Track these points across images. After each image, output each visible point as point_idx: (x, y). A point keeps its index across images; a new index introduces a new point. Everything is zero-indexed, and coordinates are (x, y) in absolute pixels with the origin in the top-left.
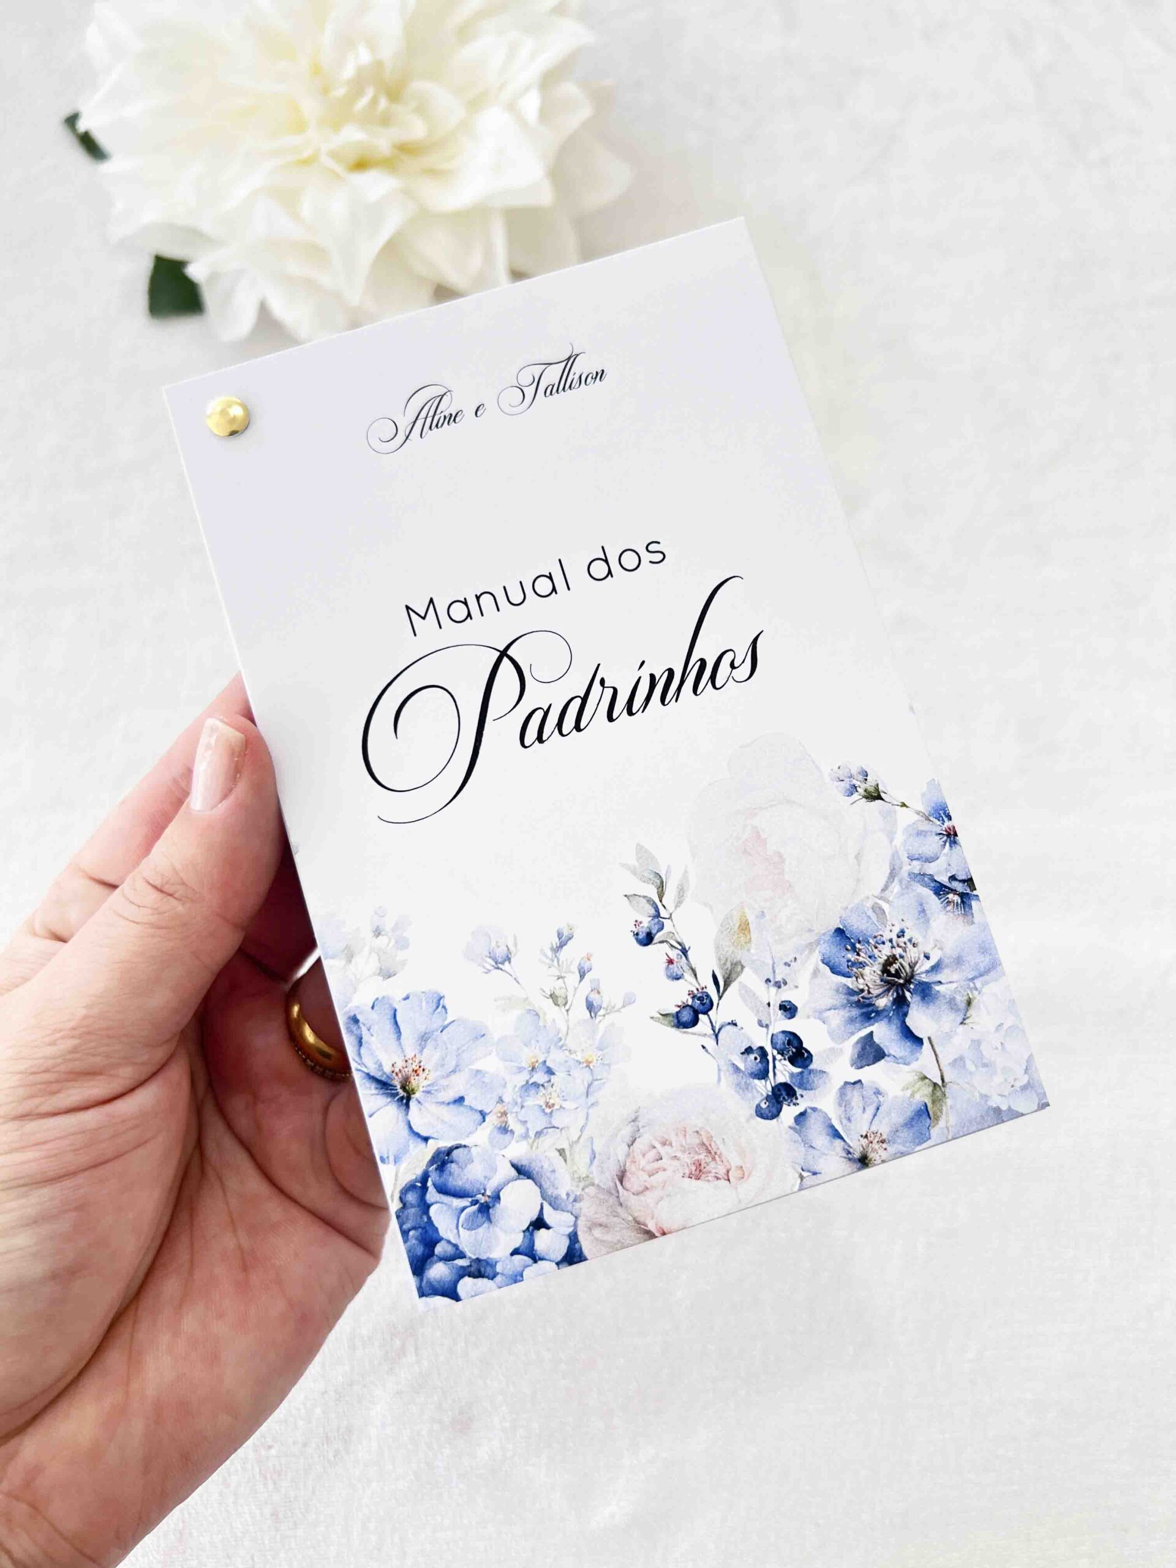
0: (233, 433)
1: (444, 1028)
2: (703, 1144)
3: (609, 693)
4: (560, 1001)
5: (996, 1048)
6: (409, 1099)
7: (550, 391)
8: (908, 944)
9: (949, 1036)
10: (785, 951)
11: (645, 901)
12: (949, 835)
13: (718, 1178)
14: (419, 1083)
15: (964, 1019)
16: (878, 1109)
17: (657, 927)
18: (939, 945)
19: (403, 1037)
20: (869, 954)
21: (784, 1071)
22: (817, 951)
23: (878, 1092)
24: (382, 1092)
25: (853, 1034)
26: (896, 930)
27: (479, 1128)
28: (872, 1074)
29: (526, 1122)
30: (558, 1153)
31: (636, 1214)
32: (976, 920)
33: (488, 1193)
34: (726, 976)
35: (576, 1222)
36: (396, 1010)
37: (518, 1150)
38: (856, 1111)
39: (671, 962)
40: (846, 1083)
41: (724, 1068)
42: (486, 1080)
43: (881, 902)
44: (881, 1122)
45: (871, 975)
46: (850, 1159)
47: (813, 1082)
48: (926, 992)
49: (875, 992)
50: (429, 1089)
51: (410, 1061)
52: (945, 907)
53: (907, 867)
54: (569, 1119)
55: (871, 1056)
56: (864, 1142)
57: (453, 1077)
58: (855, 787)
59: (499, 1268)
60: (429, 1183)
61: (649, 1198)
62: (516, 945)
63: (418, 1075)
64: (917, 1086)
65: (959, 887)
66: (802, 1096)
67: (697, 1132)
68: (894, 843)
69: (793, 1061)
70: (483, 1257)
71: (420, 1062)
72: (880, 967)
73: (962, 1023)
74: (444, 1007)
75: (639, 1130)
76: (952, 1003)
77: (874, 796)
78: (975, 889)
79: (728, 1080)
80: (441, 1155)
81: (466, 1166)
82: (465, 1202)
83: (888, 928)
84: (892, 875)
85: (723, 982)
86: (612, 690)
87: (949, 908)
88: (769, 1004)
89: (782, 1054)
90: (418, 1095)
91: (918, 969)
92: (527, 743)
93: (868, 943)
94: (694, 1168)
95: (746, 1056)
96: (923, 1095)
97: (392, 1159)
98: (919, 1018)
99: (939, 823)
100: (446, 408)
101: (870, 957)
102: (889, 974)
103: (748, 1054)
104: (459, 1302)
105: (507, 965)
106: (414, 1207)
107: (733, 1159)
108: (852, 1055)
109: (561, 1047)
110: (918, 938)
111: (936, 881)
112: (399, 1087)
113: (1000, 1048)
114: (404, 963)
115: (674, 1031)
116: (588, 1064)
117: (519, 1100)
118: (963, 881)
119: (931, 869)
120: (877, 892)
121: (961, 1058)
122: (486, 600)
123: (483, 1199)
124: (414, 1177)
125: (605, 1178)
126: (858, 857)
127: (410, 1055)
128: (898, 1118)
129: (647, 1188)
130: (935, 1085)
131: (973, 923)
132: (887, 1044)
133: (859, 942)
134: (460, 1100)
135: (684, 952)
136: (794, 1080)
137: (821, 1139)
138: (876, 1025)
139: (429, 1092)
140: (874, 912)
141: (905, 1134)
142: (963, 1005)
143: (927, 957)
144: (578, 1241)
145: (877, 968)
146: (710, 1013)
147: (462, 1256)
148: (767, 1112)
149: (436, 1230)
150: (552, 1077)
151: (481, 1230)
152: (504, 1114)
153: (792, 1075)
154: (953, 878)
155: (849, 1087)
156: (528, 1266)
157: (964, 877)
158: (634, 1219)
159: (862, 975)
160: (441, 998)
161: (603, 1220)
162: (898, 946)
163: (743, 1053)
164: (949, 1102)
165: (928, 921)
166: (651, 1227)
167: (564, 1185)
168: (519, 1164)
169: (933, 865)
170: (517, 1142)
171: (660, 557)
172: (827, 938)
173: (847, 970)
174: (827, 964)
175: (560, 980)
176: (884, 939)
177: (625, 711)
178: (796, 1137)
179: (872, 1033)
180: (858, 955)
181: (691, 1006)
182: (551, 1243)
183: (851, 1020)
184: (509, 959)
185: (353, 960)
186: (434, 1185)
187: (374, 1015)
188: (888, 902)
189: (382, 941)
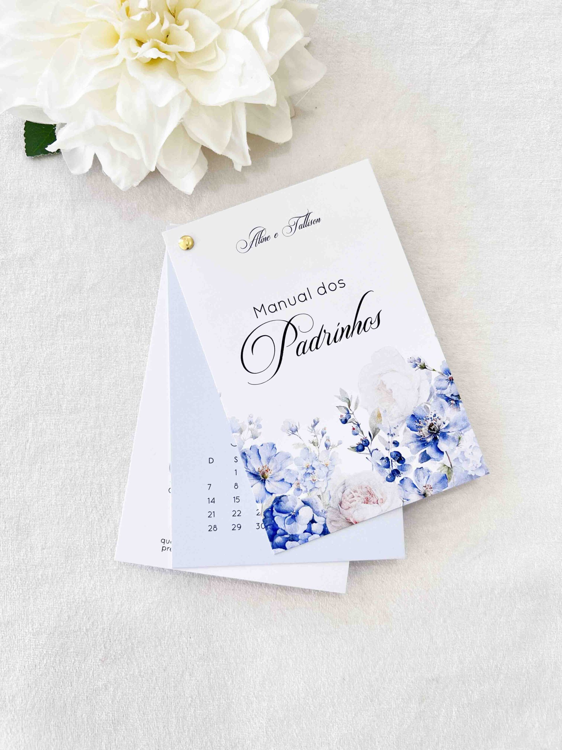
0: (188, 249)
1: (276, 455)
2: (368, 491)
3: (327, 335)
4: (316, 444)
5: (470, 454)
6: (265, 480)
7: (301, 227)
8: (437, 419)
9: (453, 450)
10: (394, 423)
11: (343, 408)
12: (450, 380)
13: (374, 503)
14: (268, 475)
15: (458, 444)
16: (429, 477)
17: (348, 417)
18: (448, 419)
19: (261, 459)
20: (423, 423)
21: (395, 465)
22: (405, 423)
23: (429, 471)
24: (255, 478)
25: (419, 451)
26: (433, 414)
27: (290, 489)
28: (427, 465)
29: (306, 486)
30: (318, 497)
31: (346, 516)
32: (461, 409)
33: (295, 511)
34: (374, 433)
35: (325, 520)
36: (258, 450)
37: (304, 496)
38: (421, 478)
39: (354, 429)
40: (417, 468)
41: (374, 465)
42: (291, 472)
43: (426, 405)
44: (430, 481)
45: (425, 430)
46: (420, 495)
47: (406, 468)
48: (444, 435)
49: (426, 436)
50: (271, 476)
51: (265, 467)
52: (450, 406)
53: (436, 392)
54: (321, 484)
55: (426, 459)
56: (425, 488)
57: (280, 472)
58: (416, 365)
59: (300, 537)
60: (274, 509)
61: (351, 511)
62: (299, 425)
63: (268, 472)
64: (442, 468)
65: (455, 398)
66: (402, 473)
67: (366, 487)
68: (431, 384)
69: (398, 461)
70: (294, 534)
71: (268, 467)
72: (428, 427)
73: (457, 446)
74: (275, 448)
75: (346, 487)
76: (453, 439)
77: (424, 367)
78: (460, 399)
79: (376, 469)
80: (277, 499)
81: (286, 502)
82: (287, 515)
83: (430, 414)
84: (431, 395)
85: (373, 435)
86: (328, 334)
87: (451, 406)
88: (389, 442)
89: (395, 459)
90: (268, 479)
91: (441, 428)
92: (299, 354)
93: (423, 419)
94: (365, 500)
95: (381, 461)
96: (444, 471)
97: (260, 501)
98: (442, 445)
99: (447, 376)
100: (264, 235)
101: (424, 424)
102: (431, 430)
103: (383, 459)
104: (287, 550)
105: (296, 433)
106: (269, 518)
107: (379, 497)
108: (419, 458)
109: (317, 460)
110: (440, 417)
111: (446, 397)
112: (261, 476)
113: (471, 454)
114: (260, 433)
115: (356, 453)
116: (327, 465)
117: (303, 479)
118: (456, 396)
119: (444, 392)
120: (426, 401)
121: (458, 458)
122: (281, 304)
123: (293, 514)
124: (268, 507)
125: (335, 505)
126: (418, 389)
127: (264, 465)
128: (436, 480)
129: (349, 507)
130: (449, 467)
131: (460, 411)
132: (431, 454)
133: (420, 419)
134: (283, 480)
135: (358, 425)
136: (399, 468)
137: (409, 488)
138: (427, 448)
139: (271, 478)
140: (425, 408)
141: (439, 485)
142: (457, 440)
143: (444, 423)
144: (327, 527)
145: (427, 428)
146: (368, 446)
147: (287, 534)
148: (390, 479)
149: (277, 525)
150: (315, 471)
151: (292, 525)
152: (298, 484)
153: (398, 466)
154: (452, 395)
155: (419, 470)
156: (310, 536)
157: (456, 395)
158: (346, 518)
159: (421, 431)
160: (274, 445)
161: (335, 519)
162: (434, 420)
163: (381, 460)
164: (454, 473)
165: (444, 411)
166: (352, 521)
167: (321, 507)
168: (305, 501)
169: (445, 391)
170: (303, 493)
171: (343, 285)
172: (408, 418)
173: (416, 429)
174: (409, 427)
175: (316, 437)
176: (429, 418)
177: (333, 341)
178: (401, 487)
179: (426, 450)
180: (420, 423)
181: (362, 444)
182: (317, 528)
183: (418, 446)
184: (297, 431)
185: (243, 433)
186: (275, 509)
187: (251, 452)
188: (429, 404)
189: (252, 426)
